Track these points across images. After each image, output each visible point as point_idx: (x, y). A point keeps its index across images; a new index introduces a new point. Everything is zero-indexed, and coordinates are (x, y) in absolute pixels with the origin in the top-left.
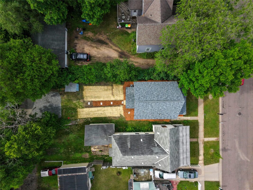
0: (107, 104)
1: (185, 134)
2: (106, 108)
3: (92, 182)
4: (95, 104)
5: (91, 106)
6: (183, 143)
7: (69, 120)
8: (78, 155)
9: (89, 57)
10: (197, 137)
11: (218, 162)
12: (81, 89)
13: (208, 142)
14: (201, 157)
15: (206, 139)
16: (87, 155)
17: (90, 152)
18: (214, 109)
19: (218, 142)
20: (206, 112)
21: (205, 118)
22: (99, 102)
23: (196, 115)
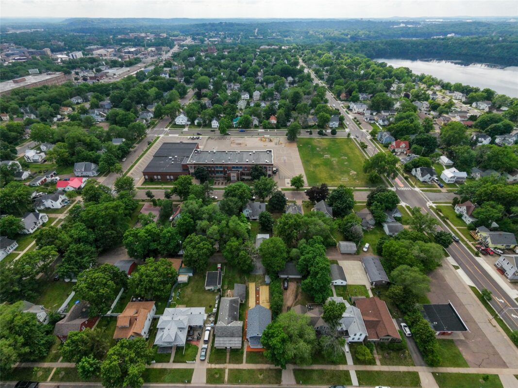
0: (257, 299)
1: (236, 342)
2: (255, 298)
3: (209, 290)
4: (257, 292)
5: (256, 290)
6: (230, 341)
7: (248, 278)
8: (226, 283)
9: (286, 289)
10: (230, 363)
11: (207, 382)
12: (267, 285)
13: (225, 372)
14: (213, 366)
15: (227, 371)
16: (226, 287)
17: (228, 289)
18: (251, 378)
19: (223, 382)
20: (249, 371)
21: (244, 370)
22: (259, 294)
23: (247, 362)
